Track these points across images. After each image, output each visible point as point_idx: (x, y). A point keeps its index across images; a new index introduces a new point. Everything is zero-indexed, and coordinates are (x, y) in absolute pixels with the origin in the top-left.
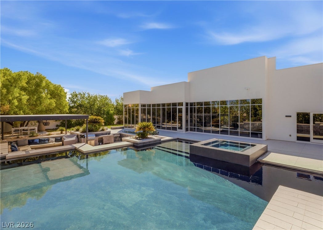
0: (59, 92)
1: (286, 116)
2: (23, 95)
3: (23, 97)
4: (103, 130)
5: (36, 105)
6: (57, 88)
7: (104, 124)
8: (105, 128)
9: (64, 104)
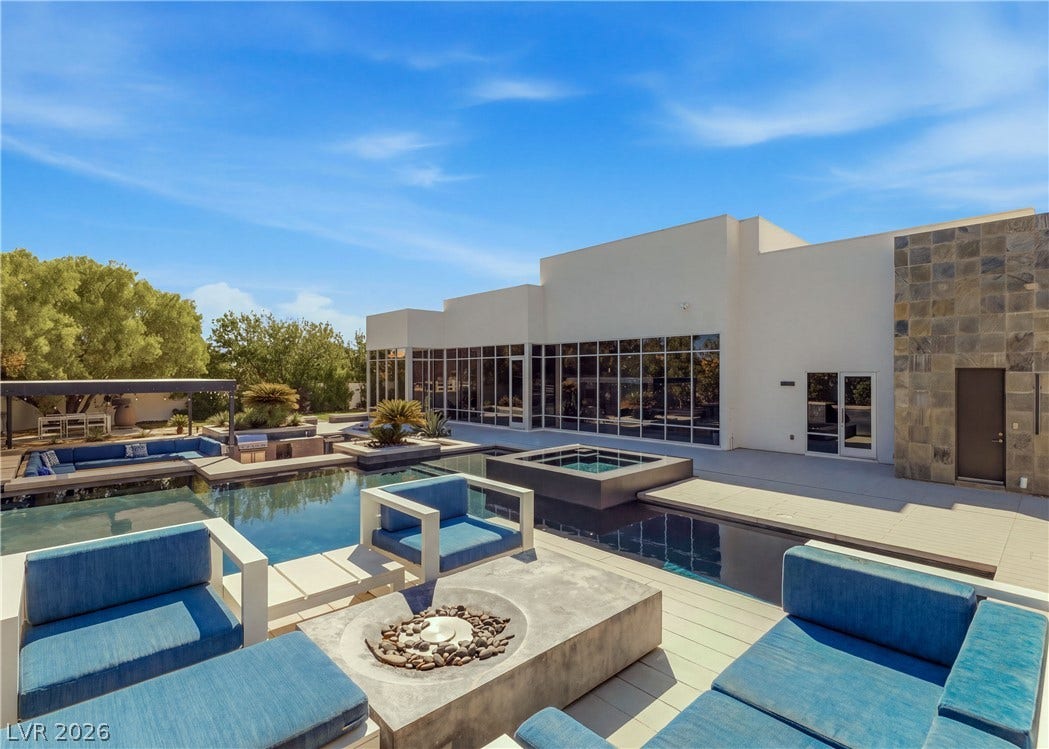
0: (174, 314)
1: (784, 384)
2: (67, 326)
3: (65, 331)
4: (295, 423)
5: (104, 354)
6: (170, 302)
7: (297, 406)
8: (302, 418)
9: (190, 350)
